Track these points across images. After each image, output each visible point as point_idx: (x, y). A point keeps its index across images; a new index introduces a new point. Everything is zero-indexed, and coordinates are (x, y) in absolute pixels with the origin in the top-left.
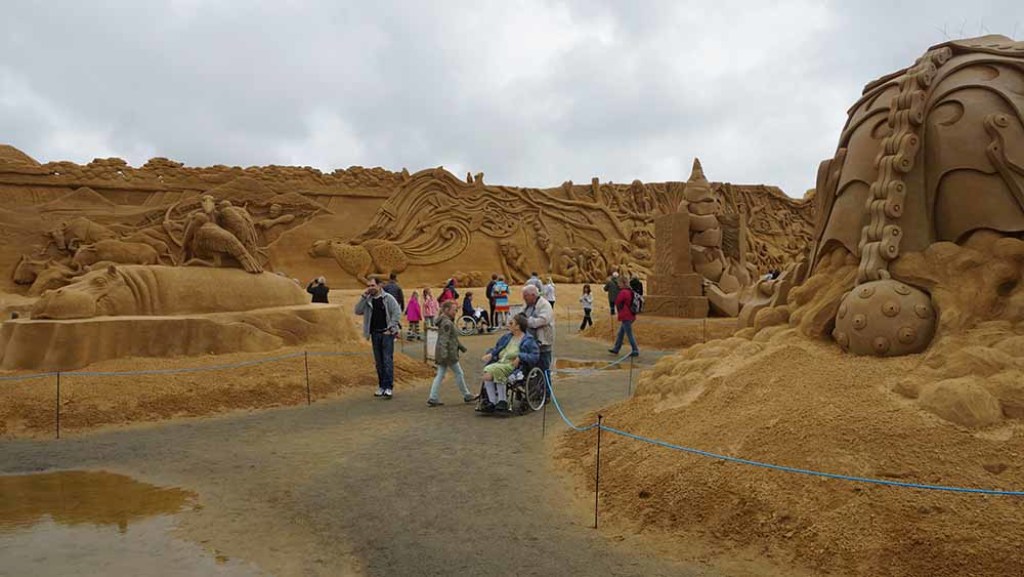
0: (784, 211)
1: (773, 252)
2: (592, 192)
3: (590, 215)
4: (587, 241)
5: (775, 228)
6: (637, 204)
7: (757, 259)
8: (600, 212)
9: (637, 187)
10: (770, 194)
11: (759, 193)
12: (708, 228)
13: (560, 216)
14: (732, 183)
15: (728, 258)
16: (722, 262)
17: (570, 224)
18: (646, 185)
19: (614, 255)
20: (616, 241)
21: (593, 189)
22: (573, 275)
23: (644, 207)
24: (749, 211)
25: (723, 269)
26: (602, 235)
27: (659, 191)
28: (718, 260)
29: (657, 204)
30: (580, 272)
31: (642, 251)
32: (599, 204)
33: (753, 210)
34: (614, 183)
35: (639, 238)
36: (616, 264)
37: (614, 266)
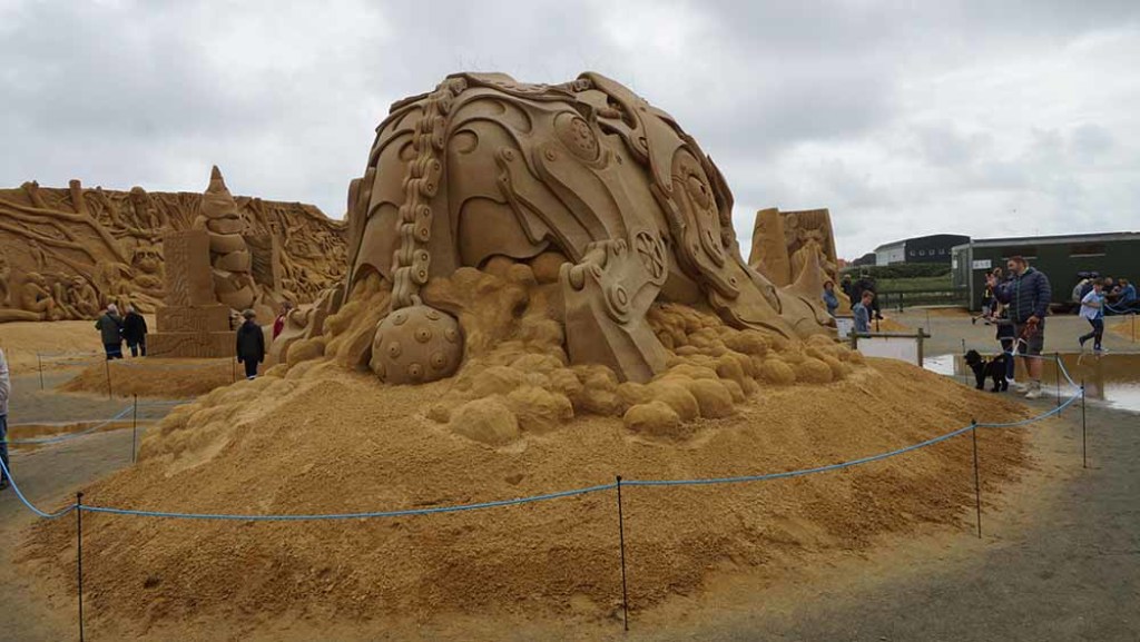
0: (323, 233)
1: (314, 278)
2: (71, 199)
3: (69, 229)
4: (68, 265)
5: (316, 252)
6: (140, 218)
7: (295, 286)
8: (83, 226)
9: (137, 197)
10: (306, 213)
11: (294, 212)
12: (234, 250)
13: (23, 230)
14: (263, 199)
15: (260, 285)
16: (252, 288)
17: (38, 240)
18: (151, 194)
19: (108, 282)
20: (112, 264)
21: (72, 194)
22: (46, 310)
23: (149, 222)
24: (284, 232)
25: (255, 298)
26: (89, 256)
27: (168, 202)
28: (247, 288)
29: (167, 218)
30: (57, 305)
31: (149, 277)
32: (84, 215)
33: (290, 230)
34: (103, 188)
35: (145, 261)
36: (111, 294)
37: (109, 297)
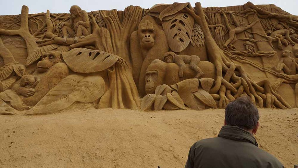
11: (245, 13)
33: (233, 30)
